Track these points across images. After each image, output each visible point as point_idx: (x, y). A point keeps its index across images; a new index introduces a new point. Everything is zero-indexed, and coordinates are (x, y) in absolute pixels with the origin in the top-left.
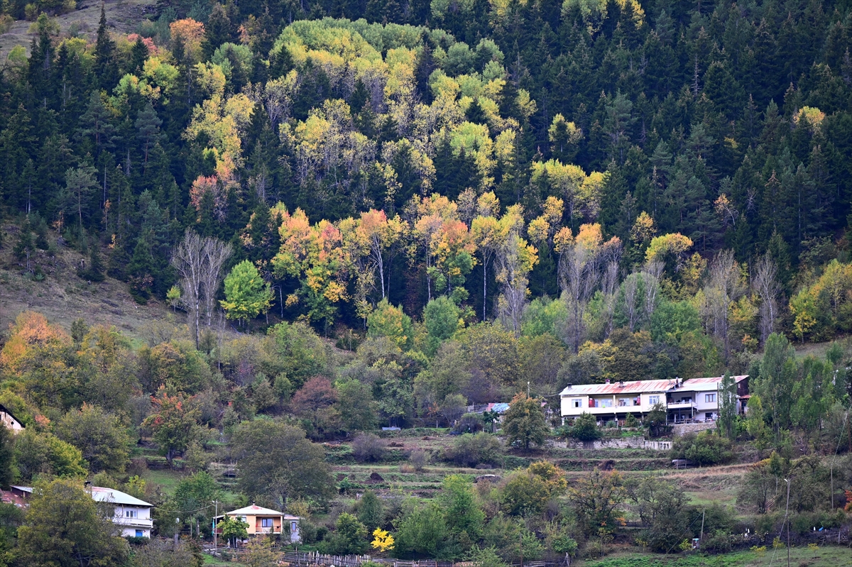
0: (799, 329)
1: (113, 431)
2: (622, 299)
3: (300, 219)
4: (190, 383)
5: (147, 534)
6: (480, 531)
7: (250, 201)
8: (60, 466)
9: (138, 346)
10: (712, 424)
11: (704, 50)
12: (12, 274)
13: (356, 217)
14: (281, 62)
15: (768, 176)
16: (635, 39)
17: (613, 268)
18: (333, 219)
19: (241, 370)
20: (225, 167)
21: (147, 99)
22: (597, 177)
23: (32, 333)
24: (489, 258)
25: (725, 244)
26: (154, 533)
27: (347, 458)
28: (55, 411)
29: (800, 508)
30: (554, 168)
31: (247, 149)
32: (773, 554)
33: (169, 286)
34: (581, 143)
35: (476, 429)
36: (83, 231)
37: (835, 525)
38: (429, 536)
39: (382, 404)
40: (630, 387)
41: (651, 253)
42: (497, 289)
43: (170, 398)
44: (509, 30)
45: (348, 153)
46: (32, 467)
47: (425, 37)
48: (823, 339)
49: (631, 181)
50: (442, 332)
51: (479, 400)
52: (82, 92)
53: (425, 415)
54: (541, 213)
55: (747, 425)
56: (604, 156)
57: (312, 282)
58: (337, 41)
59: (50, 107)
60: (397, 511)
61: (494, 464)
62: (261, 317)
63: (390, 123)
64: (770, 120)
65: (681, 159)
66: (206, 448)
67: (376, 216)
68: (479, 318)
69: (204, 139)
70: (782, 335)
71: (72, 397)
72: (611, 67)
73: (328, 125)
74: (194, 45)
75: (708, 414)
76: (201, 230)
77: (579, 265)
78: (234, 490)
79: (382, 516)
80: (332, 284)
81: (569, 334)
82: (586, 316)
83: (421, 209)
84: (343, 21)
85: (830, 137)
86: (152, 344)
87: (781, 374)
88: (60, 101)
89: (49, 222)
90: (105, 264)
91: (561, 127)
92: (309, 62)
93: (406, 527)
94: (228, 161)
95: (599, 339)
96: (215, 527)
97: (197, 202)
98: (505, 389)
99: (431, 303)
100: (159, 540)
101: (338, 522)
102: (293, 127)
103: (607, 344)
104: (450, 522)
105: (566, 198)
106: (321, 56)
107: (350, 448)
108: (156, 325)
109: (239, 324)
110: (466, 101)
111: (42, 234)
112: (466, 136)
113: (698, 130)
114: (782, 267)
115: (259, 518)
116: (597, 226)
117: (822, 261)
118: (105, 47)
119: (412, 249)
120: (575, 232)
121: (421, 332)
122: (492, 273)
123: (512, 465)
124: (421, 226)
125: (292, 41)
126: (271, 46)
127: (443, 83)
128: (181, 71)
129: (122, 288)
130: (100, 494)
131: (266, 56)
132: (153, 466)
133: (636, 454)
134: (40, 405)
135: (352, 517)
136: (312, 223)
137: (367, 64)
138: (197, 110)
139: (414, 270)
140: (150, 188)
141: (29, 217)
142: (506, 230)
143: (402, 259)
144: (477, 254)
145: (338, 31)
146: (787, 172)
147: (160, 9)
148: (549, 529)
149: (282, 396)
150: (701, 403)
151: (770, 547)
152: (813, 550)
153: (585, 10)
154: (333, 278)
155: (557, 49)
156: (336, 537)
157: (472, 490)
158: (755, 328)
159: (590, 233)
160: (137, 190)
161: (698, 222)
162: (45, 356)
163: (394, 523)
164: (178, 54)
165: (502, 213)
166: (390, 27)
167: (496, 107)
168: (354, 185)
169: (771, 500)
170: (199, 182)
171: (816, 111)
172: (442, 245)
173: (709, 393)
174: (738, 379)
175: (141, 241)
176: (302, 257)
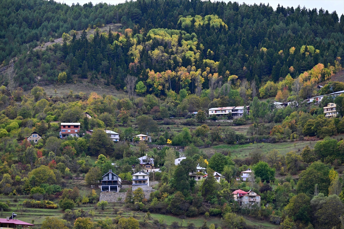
0: (261, 96)
1: (111, 118)
2: (222, 89)
3: (153, 72)
4: (128, 107)
5: (118, 140)
6: (191, 140)
7: (142, 68)
8: (99, 126)
9: (117, 100)
10: (242, 116)
11: (241, 35)
12: (90, 84)
13: (165, 71)
14: (149, 38)
15: (254, 63)
16: (226, 33)
17: (220, 83)
18: (160, 72)
19: (139, 105)
20: (136, 61)
21: (120, 46)
22: (217, 63)
23: (94, 97)
24: (194, 80)
25: (245, 77)
26: (120, 140)
27: (162, 124)
28: (99, 114)
29: (260, 134)
30: (208, 61)
31: (141, 57)
32: (254, 145)
33: (124, 87)
34: (214, 55)
35: (190, 117)
36: (106, 75)
37: (268, 138)
38: (179, 141)
39: (170, 112)
40: (224, 108)
41: (229, 79)
42: (195, 87)
43: (123, 111)
44: (199, 31)
45: (163, 58)
46: (93, 126)
47: (180, 32)
48: (266, 98)
49: (225, 63)
50: (184, 96)
51: (191, 111)
52: (105, 44)
53: (179, 115)
54: (205, 71)
55: (249, 117)
56: (219, 58)
57: (155, 86)
58: (161, 33)
59: (98, 48)
60: (173, 135)
61: (194, 125)
62: (144, 93)
63: (172, 51)
64: (255, 50)
65: (235, 59)
66: (131, 122)
67: (169, 71)
68: (192, 93)
69: (132, 55)
70: (257, 97)
71: (102, 111)
72: (220, 39)
73: (159, 52)
74: (130, 34)
75: (241, 114)
76: (131, 74)
77: (213, 82)
78: (137, 131)
79: (169, 136)
80: (160, 86)
81: (211, 97)
82: (215, 93)
83: (179, 70)
84: (162, 29)
85: (268, 54)
86: (120, 99)
87: (257, 106)
88: (100, 46)
89: (98, 73)
90: (110, 82)
91: (210, 52)
92: (155, 38)
93: (175, 138)
94: (137, 59)
95: (217, 98)
96: (133, 139)
97: (130, 68)
98: (197, 109)
99: (181, 90)
100: (120, 141)
101: (160, 138)
102: (151, 52)
103: (219, 99)
104: (184, 138)
105: (211, 67)
106: (158, 37)
107: (163, 122)
108: (121, 95)
109: (139, 95)
110: (189, 46)
111: (96, 75)
112: (189, 54)
113: (239, 53)
114: (257, 82)
115: (142, 137)
116: (217, 73)
117: (266, 81)
118: (110, 35)
119: (177, 78)
120: (213, 75)
121: (179, 97)
122: (194, 84)
123: (198, 125)
124: (179, 73)
125: (151, 34)
126: (147, 34)
127: (184, 42)
128: (127, 40)
129: (114, 87)
130: (108, 132)
131: (146, 37)
132: (120, 126)
133: (225, 123)
134: (95, 112)
135: (163, 137)
136: (155, 73)
137: (167, 38)
138: (131, 48)
139: (177, 83)
140: (120, 65)
141: (94, 72)
142: (197, 74)
143: (175, 80)
144: (191, 80)
145: (161, 31)
146: (259, 62)
147: (123, 26)
148: (205, 139)
149: (148, 110)
150: (239, 112)
151: (253, 143)
152: (263, 144)
153: (215, 27)
154: (160, 85)
155: (209, 35)
156: (159, 141)
157: (189, 131)
158: (251, 96)
159: (216, 75)
160: (117, 66)
161: (239, 72)
162: (96, 102)
163: (172, 138)
164: (127, 36)
165: (196, 71)
166: (173, 30)
167: (195, 48)
168: (164, 65)
169: (254, 133)
170: (131, 64)
171: (265, 48)
172: (184, 78)
173: (241, 110)
174: (247, 107)
175: (118, 77)
176: (153, 80)
